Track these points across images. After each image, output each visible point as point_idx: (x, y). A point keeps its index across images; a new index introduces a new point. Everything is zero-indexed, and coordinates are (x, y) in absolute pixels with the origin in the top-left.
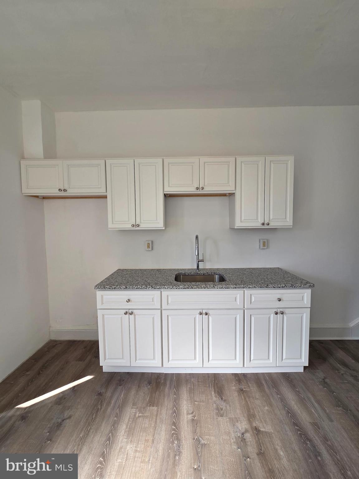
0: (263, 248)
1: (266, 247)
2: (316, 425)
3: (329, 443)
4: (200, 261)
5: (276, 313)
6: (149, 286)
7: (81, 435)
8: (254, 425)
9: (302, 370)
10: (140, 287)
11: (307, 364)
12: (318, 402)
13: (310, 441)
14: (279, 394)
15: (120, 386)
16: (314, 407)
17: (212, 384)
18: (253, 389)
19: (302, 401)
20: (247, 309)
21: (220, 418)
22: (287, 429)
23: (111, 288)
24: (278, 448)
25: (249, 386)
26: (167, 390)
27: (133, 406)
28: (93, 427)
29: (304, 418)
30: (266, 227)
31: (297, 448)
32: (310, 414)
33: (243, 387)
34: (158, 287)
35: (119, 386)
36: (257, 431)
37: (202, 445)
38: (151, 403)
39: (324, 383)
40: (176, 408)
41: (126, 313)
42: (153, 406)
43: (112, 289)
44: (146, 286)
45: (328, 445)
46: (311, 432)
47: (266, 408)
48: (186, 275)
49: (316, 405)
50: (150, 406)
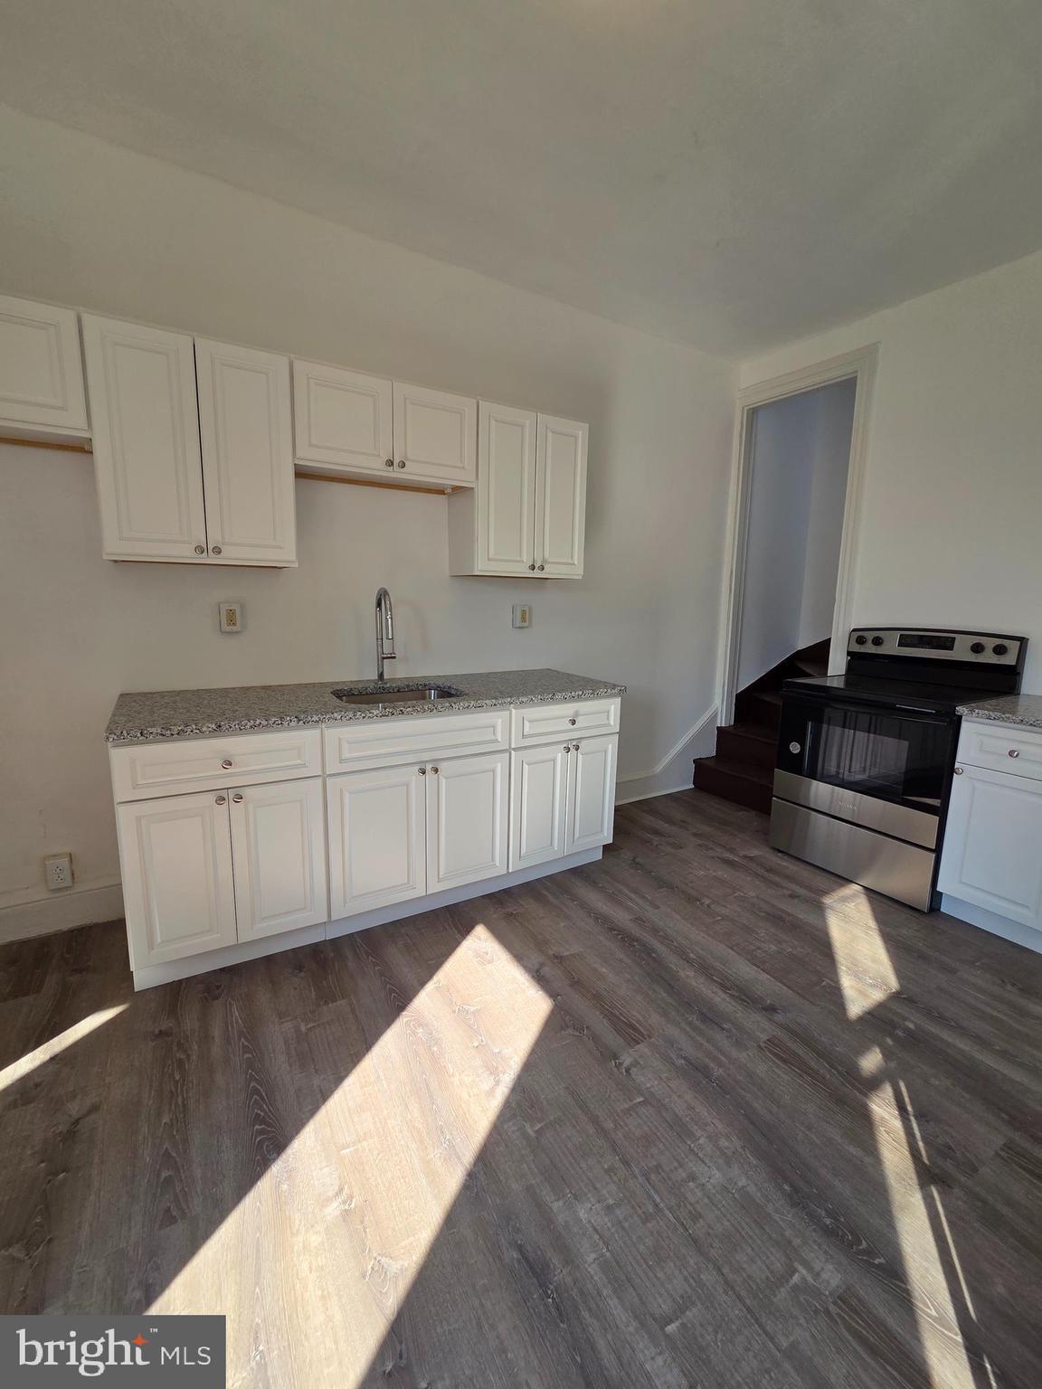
0: (522, 625)
1: (526, 624)
2: (639, 920)
3: (661, 933)
4: (386, 658)
5: (568, 750)
6: (288, 718)
7: (166, 1119)
8: (551, 953)
9: (599, 856)
10: (264, 723)
11: (610, 841)
12: (635, 891)
13: (637, 940)
14: (574, 901)
15: (216, 998)
16: (631, 899)
17: (449, 925)
18: (530, 905)
19: (613, 898)
20: (514, 749)
21: (489, 967)
22: (601, 938)
23: (169, 732)
24: (597, 966)
25: (521, 905)
26: (351, 964)
27: (280, 1019)
28: (191, 1095)
29: (622, 917)
30: (537, 574)
31: (622, 956)
32: (628, 909)
33: (510, 910)
34: (315, 718)
35: (213, 1000)
36: (559, 959)
37: (474, 1013)
38: (327, 997)
39: (635, 864)
40: (390, 984)
41: (221, 800)
42: (334, 1000)
43: (172, 735)
44: (281, 718)
45: (661, 936)
46: (635, 930)
47: (562, 924)
48: (353, 694)
49: (633, 896)
50: (326, 1003)
